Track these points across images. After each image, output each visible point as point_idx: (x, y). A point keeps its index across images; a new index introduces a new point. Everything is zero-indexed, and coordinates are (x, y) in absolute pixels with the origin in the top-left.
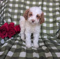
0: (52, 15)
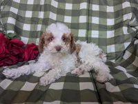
0: (113, 11)
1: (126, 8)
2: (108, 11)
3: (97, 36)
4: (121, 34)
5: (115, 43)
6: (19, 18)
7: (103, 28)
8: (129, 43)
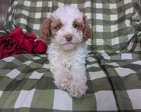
1: (127, 4)
2: (111, 8)
3: (102, 31)
4: (124, 27)
5: (119, 36)
6: (30, 19)
7: (106, 23)
8: (133, 35)
